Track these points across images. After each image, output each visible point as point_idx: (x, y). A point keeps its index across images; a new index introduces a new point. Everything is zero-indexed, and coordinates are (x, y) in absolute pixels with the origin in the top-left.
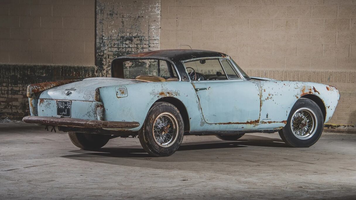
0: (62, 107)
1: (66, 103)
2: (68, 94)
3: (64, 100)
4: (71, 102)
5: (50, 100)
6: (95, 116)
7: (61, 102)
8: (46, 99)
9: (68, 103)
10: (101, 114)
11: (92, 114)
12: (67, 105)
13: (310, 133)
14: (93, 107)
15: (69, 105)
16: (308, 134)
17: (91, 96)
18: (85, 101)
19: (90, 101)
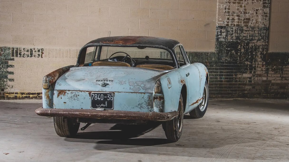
0: (99, 99)
1: (105, 95)
2: (105, 85)
3: (102, 92)
4: (114, 94)
5: (79, 92)
6: (148, 107)
7: (98, 94)
8: (69, 91)
9: (109, 95)
10: (160, 106)
11: (144, 105)
12: (108, 97)
13: (203, 105)
14: (146, 99)
15: (111, 97)
16: (202, 106)
17: (140, 88)
18: (134, 93)
19: (141, 93)
